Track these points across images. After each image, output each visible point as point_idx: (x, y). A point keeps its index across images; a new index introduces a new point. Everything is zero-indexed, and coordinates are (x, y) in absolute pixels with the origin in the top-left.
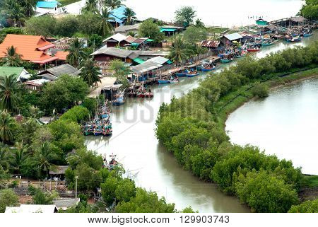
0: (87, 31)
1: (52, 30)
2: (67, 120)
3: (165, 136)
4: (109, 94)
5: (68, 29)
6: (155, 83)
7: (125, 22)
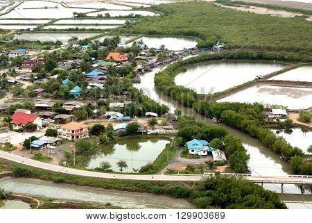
0: (133, 52)
1: (123, 51)
2: (128, 78)
3: (156, 82)
4: (140, 70)
5: (128, 51)
6: (153, 67)
7: (145, 49)
